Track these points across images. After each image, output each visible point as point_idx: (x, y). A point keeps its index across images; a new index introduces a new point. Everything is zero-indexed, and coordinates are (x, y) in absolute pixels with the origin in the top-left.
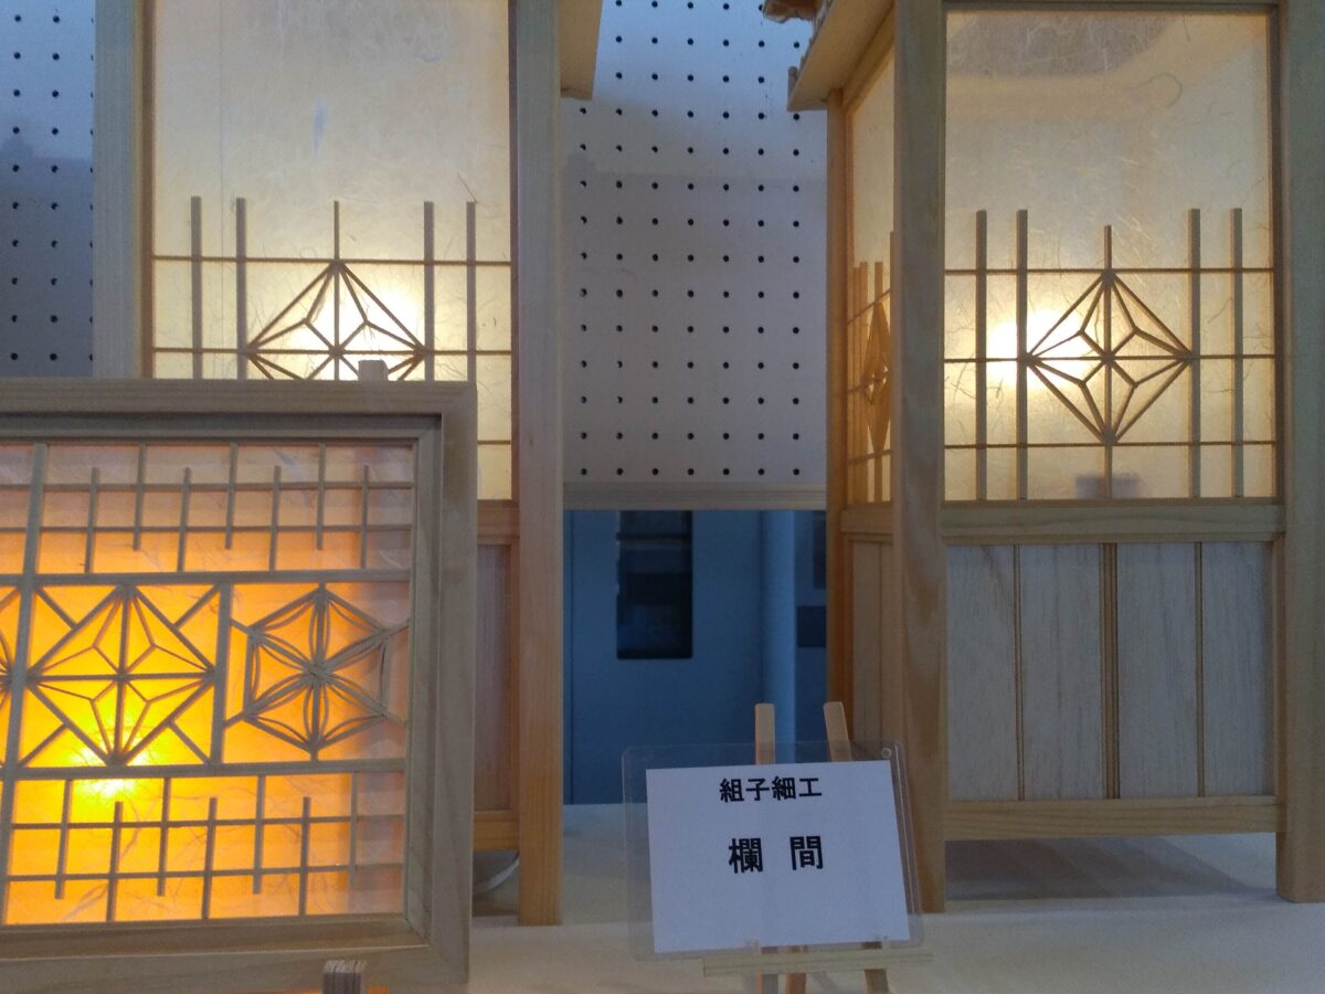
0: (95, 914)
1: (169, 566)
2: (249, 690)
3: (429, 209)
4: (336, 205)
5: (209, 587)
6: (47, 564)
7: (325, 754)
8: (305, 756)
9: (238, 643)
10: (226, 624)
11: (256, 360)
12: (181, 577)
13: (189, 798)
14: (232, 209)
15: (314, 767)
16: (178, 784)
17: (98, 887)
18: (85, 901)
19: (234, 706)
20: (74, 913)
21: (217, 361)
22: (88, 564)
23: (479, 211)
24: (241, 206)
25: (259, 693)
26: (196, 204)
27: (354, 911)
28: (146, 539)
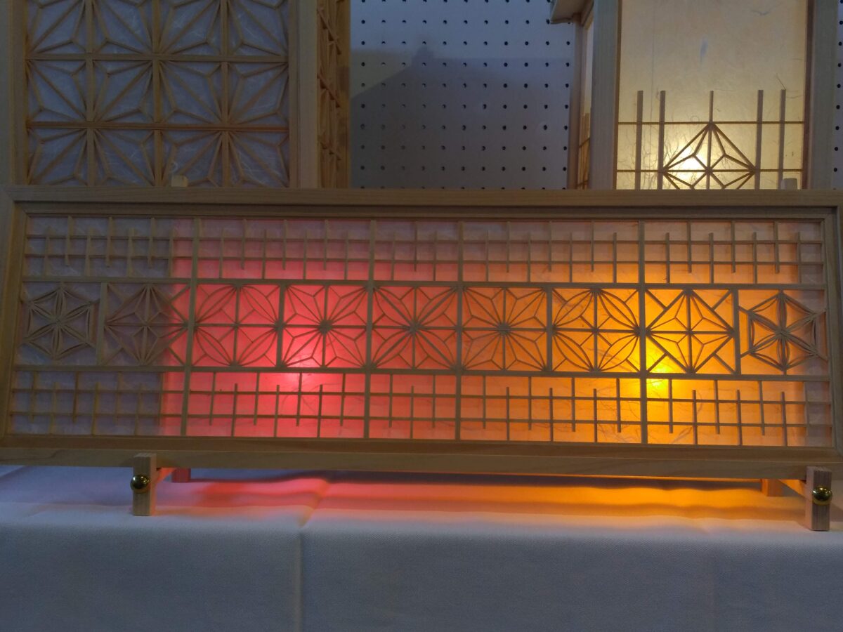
0: (688, 440)
1: (706, 281)
2: (751, 340)
3: (761, 93)
4: (712, 93)
5: (727, 291)
6: (650, 278)
7: (790, 372)
8: (780, 373)
9: (743, 319)
10: (737, 309)
11: (668, 176)
12: (712, 286)
13: (727, 390)
14: (657, 97)
15: (786, 378)
16: (721, 383)
17: (687, 429)
18: (682, 434)
19: (744, 348)
20: (677, 440)
21: (647, 177)
22: (668, 278)
23: (788, 94)
24: (663, 94)
25: (755, 343)
26: (640, 94)
27: (808, 445)
28: (694, 267)
